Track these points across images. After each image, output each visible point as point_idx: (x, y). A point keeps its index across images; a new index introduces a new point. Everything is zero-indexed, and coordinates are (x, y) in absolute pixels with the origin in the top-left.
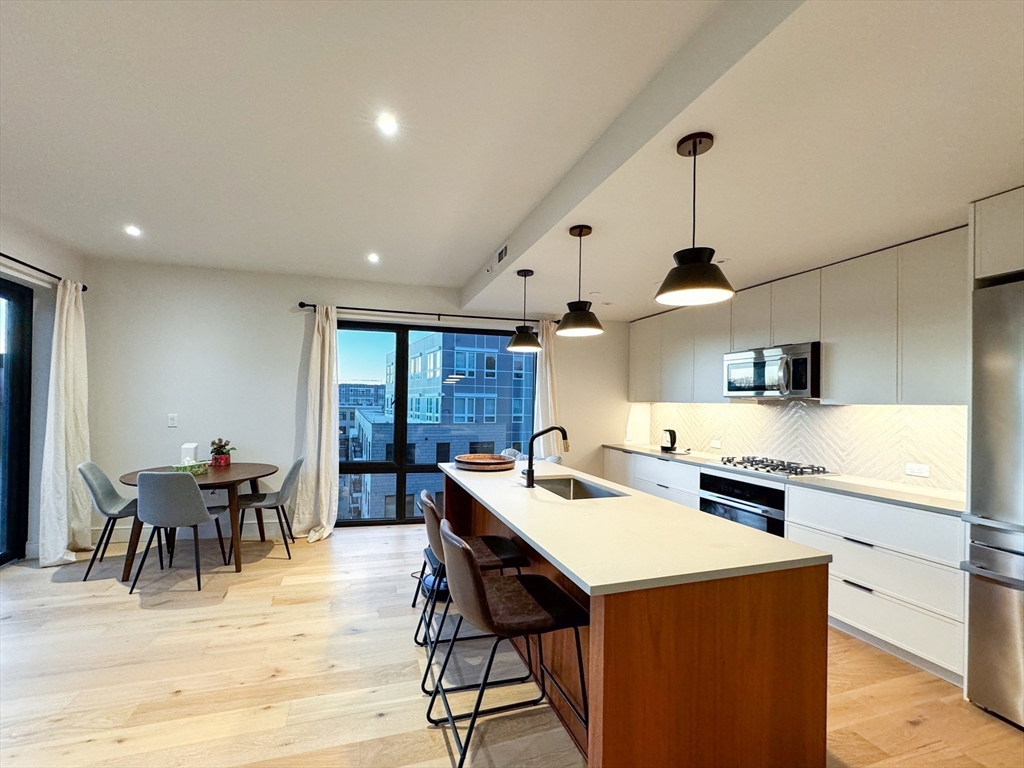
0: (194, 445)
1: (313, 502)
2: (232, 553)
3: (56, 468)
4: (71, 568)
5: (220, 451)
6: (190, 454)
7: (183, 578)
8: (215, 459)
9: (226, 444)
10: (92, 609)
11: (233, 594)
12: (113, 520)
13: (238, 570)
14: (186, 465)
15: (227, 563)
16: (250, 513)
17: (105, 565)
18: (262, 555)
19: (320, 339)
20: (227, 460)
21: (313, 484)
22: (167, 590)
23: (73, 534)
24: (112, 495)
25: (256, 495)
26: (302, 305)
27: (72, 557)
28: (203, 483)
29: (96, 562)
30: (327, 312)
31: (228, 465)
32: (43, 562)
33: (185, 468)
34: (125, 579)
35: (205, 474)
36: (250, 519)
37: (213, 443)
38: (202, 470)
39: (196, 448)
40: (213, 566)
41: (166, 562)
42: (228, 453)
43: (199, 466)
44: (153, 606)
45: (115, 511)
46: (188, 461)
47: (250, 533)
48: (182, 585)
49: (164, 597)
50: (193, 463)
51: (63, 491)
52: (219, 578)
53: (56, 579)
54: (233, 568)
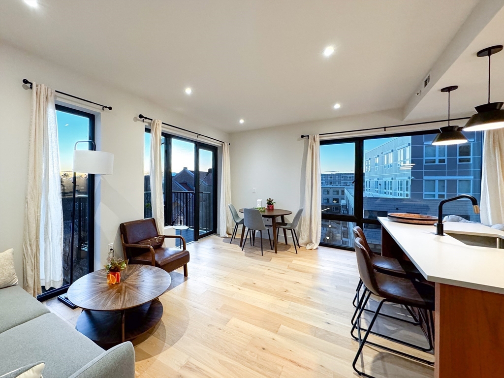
0: (261, 200)
1: (308, 231)
2: (274, 246)
3: (223, 205)
4: (227, 239)
5: (270, 203)
6: (260, 204)
7: (257, 250)
8: (268, 206)
9: (272, 201)
10: (232, 252)
11: (274, 260)
12: (237, 224)
13: (276, 253)
14: (258, 207)
15: (272, 249)
16: (281, 230)
17: (236, 240)
18: (286, 249)
19: (311, 152)
20: (273, 207)
21: (309, 222)
22: (252, 253)
23: (227, 228)
24: (237, 216)
25: (283, 223)
26: (302, 137)
27: (227, 236)
28: (263, 214)
29: (233, 239)
30: (314, 138)
31: (273, 209)
32: (221, 235)
33: (258, 208)
34: (241, 246)
35: (264, 211)
36: (281, 234)
37: (267, 200)
38: (263, 210)
39: (262, 201)
40: (267, 248)
41: (252, 244)
42: (272, 204)
43: (262, 208)
44: (248, 256)
45: (238, 221)
46: (259, 206)
47: (281, 240)
48: (257, 252)
49: (252, 254)
50: (260, 207)
51: (225, 213)
52: (269, 253)
53: (224, 241)
54: (274, 251)
